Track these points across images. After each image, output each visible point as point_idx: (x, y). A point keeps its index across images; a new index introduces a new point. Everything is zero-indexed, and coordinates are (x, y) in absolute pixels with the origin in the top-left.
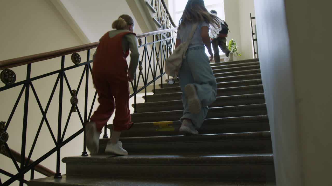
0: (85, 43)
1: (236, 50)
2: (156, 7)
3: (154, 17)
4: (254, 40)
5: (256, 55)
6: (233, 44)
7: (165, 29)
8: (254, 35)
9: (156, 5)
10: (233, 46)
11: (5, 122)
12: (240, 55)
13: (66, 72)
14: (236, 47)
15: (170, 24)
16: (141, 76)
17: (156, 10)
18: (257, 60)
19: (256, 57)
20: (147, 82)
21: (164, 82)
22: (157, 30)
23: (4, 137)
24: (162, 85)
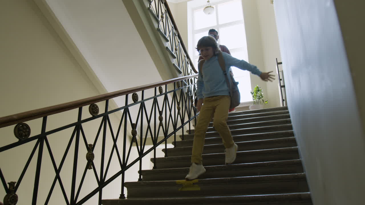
0: (102, 93)
1: (262, 97)
2: (176, 52)
3: (174, 63)
4: (281, 87)
5: (284, 102)
6: (259, 90)
7: (186, 75)
8: (281, 81)
9: (176, 50)
10: (258, 92)
11: (16, 182)
12: (266, 102)
13: (83, 124)
14: (262, 94)
15: (191, 70)
16: (161, 127)
17: (176, 55)
18: (286, 108)
19: (285, 106)
20: (167, 134)
21: (185, 133)
22: (177, 77)
23: (13, 200)
24: (183, 137)
